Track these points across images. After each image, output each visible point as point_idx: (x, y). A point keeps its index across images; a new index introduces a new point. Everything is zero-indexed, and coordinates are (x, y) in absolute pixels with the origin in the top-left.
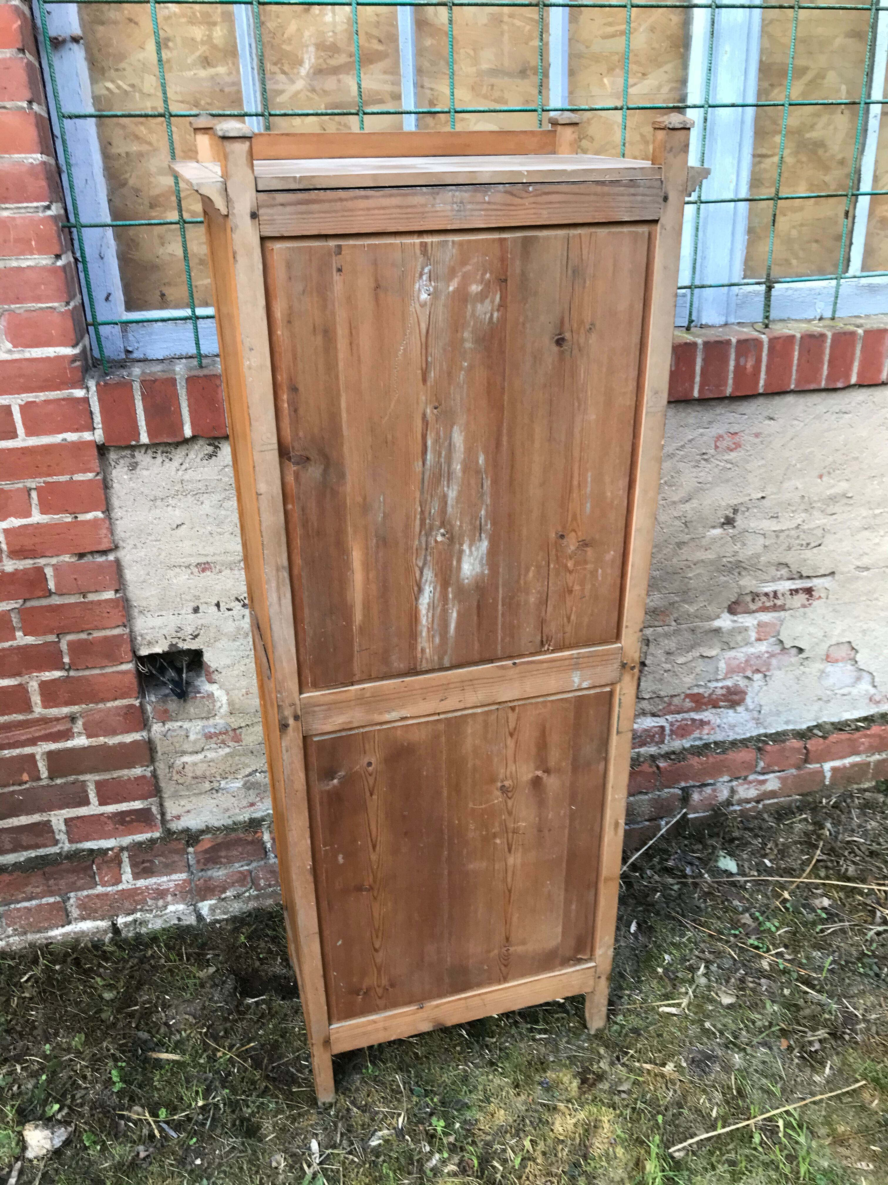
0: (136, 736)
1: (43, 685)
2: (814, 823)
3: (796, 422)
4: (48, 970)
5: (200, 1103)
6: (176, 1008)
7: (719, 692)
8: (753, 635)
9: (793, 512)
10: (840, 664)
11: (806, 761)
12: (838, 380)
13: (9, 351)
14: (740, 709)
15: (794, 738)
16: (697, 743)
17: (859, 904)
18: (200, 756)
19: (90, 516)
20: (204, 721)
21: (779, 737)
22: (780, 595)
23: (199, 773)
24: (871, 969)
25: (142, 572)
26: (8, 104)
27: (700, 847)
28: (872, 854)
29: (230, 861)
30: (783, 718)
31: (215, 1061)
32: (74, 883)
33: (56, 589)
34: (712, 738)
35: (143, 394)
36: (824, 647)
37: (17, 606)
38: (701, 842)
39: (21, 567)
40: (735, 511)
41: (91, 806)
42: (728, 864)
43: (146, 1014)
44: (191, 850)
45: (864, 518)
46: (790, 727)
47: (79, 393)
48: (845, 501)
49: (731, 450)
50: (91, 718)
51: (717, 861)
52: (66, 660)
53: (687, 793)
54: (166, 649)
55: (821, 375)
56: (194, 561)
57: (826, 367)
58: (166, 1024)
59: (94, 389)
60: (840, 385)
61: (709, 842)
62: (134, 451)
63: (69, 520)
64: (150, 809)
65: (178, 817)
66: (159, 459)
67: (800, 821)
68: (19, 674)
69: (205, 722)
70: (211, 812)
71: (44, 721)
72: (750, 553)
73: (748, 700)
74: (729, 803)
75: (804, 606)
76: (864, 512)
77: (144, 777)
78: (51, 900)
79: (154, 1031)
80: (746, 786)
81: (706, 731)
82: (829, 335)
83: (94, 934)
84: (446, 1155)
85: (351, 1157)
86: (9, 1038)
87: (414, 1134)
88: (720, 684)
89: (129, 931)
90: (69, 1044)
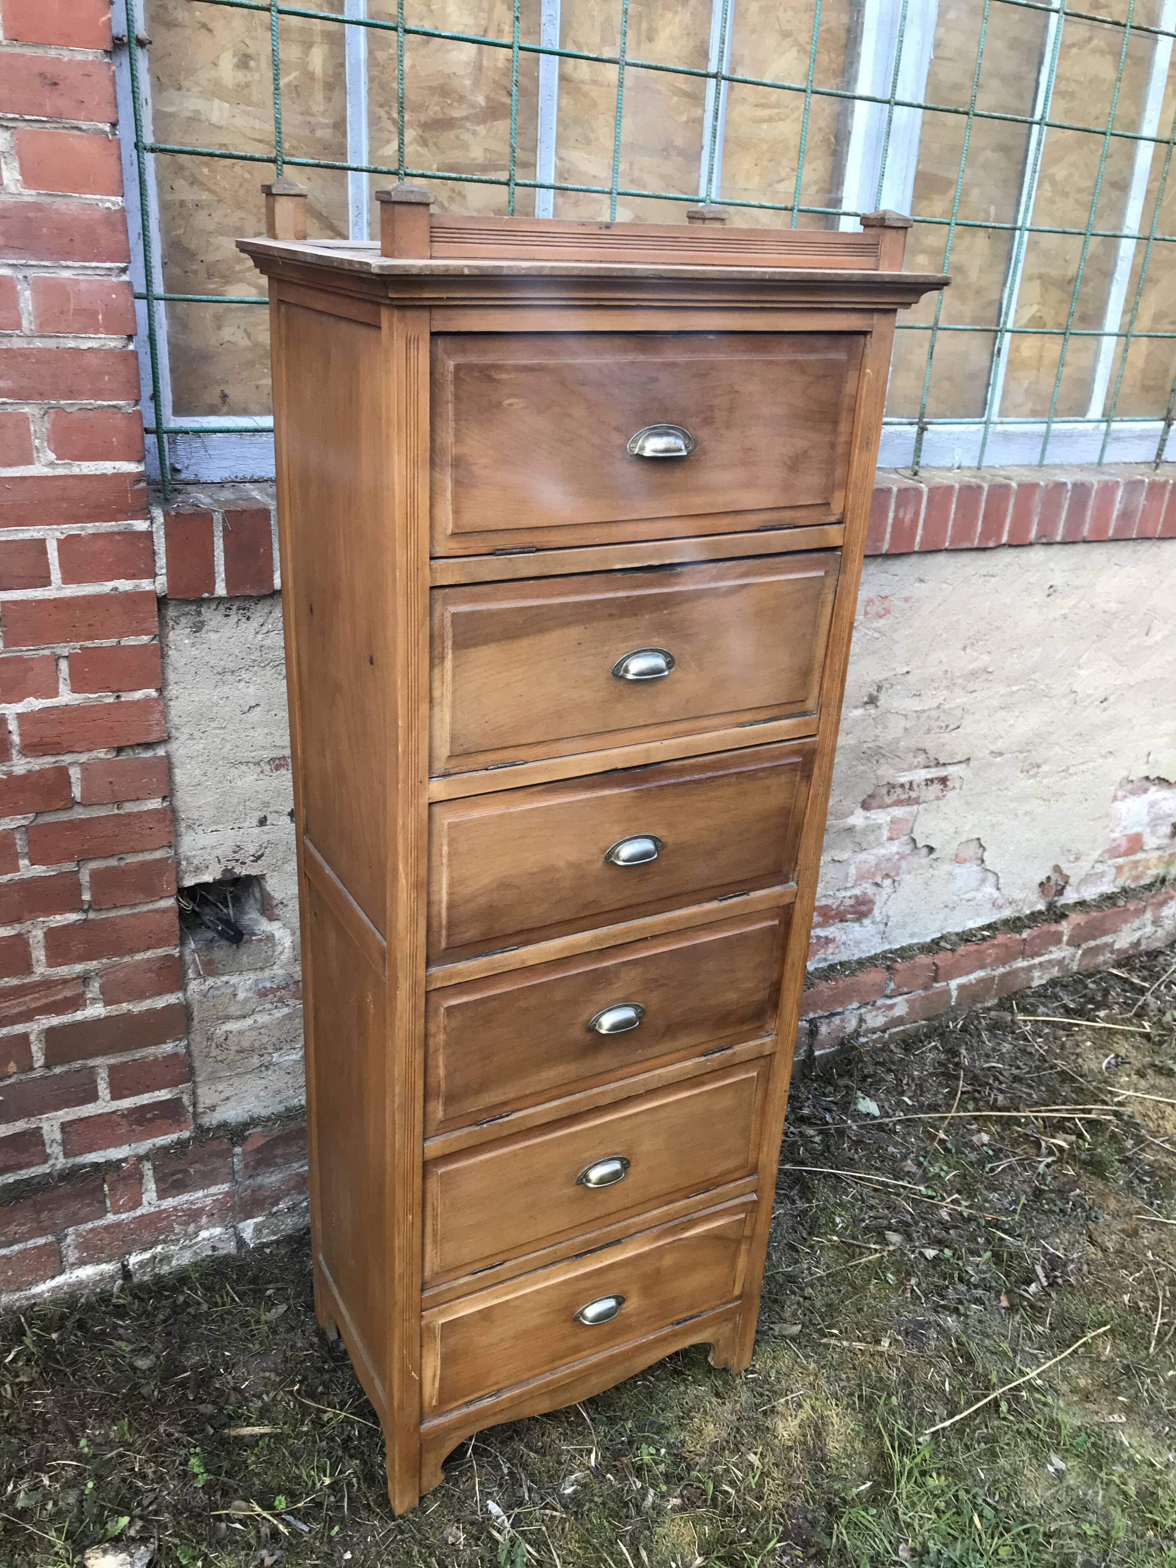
0: (172, 999)
1: (51, 934)
2: (947, 1051)
3: (944, 585)
4: (40, 1341)
5: (327, 1481)
6: (245, 1364)
7: (848, 902)
8: (885, 834)
9: (935, 689)
10: (968, 865)
11: (935, 979)
12: (990, 539)
13: (51, 464)
14: (866, 922)
15: (922, 952)
16: (821, 965)
17: (1020, 1136)
18: (249, 1022)
19: (139, 695)
20: (258, 973)
21: (905, 953)
22: (915, 786)
23: (246, 1044)
24: (1055, 1205)
25: (197, 772)
26: (84, 125)
27: (832, 1089)
28: (1017, 1079)
29: (288, 1159)
30: (909, 931)
31: (323, 1426)
32: (75, 1213)
33: (82, 797)
34: (837, 959)
35: (225, 529)
36: (955, 845)
37: (25, 822)
38: (831, 1084)
39: (37, 768)
40: (879, 688)
41: (100, 1102)
42: (868, 1106)
43: (204, 1379)
44: (238, 1150)
45: (1002, 695)
46: (915, 941)
47: (141, 525)
48: (985, 676)
49: (880, 617)
50: (111, 977)
51: (856, 1104)
52: (86, 897)
53: (816, 1026)
54: (219, 876)
55: (975, 532)
56: (267, 755)
57: (980, 523)
58: (235, 1389)
59: (162, 520)
60: (991, 544)
61: (842, 1082)
62: (201, 606)
63: (111, 700)
64: (180, 1099)
65: (213, 1108)
66: (234, 618)
67: (930, 1050)
68: (19, 920)
69: (260, 975)
70: (257, 1097)
71: (47, 984)
72: (890, 737)
73: (876, 911)
74: (857, 1034)
75: (938, 798)
76: (1003, 690)
77: (176, 1055)
78: (41, 1241)
79: (221, 1401)
80: (874, 1013)
81: (830, 951)
82: (986, 486)
83: (96, 1283)
84: (664, 1488)
85: (548, 1511)
86: (15, 1441)
87: (616, 1471)
88: (848, 894)
89: (144, 1273)
90: (106, 1435)
